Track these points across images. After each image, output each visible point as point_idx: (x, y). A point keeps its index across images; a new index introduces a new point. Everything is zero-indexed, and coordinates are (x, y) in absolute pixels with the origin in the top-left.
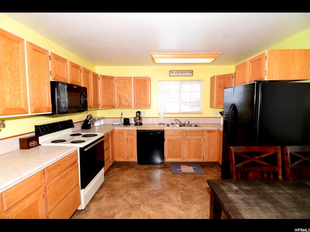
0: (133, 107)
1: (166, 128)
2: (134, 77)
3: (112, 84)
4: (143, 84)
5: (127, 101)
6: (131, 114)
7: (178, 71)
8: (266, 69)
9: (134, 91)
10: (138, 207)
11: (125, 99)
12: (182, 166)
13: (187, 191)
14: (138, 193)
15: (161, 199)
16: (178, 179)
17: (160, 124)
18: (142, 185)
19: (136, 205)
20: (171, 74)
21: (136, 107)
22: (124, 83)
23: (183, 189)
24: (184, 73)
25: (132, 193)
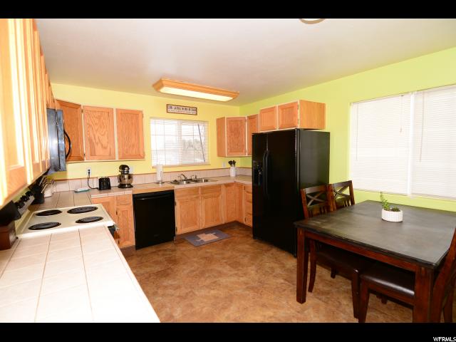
0: (117, 159)
1: (176, 187)
2: (117, 110)
3: (77, 119)
4: (132, 121)
5: (105, 148)
6: (112, 171)
7: (178, 107)
8: (299, 117)
9: (118, 133)
10: (191, 294)
11: (102, 145)
12: (199, 236)
13: (229, 258)
14: (175, 281)
15: (209, 276)
16: (208, 250)
17: (158, 183)
18: (169, 271)
19: (187, 294)
20: (170, 110)
21: (123, 157)
22: (99, 118)
23: (224, 258)
24: (186, 109)
25: (165, 284)
